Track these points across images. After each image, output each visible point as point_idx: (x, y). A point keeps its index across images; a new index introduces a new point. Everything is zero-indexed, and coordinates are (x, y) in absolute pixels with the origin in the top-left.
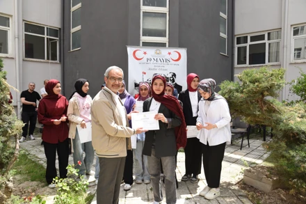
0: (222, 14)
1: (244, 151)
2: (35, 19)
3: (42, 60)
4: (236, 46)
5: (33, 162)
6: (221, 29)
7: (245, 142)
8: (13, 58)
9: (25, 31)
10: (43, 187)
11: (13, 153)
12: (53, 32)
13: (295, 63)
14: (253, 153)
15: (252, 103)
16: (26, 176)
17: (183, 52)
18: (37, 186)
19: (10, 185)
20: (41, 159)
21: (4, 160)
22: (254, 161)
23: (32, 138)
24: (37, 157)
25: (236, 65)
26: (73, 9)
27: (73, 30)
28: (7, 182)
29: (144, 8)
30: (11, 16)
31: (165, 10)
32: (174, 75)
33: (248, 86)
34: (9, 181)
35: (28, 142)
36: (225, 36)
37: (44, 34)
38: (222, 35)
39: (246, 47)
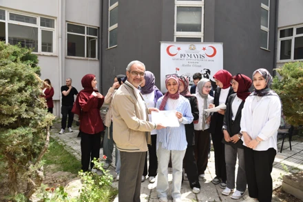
0: (263, 6)
1: (285, 154)
2: (77, 19)
3: (82, 58)
4: (279, 40)
5: (68, 153)
6: (263, 21)
7: (287, 144)
8: (56, 56)
9: (68, 31)
10: (73, 177)
11: (43, 145)
12: (93, 31)
14: (295, 157)
15: (294, 101)
16: (59, 166)
17: (219, 47)
18: (68, 176)
19: (41, 174)
20: (75, 151)
21: (36, 150)
22: (296, 165)
23: (70, 130)
24: (72, 149)
25: (278, 60)
26: (111, 8)
27: (110, 28)
28: (38, 171)
29: (179, 3)
30: (56, 18)
31: (200, 3)
32: (208, 71)
33: (290, 81)
34: (39, 170)
35: (66, 134)
36: (267, 29)
37: (84, 33)
38: (263, 28)
39: (291, 40)
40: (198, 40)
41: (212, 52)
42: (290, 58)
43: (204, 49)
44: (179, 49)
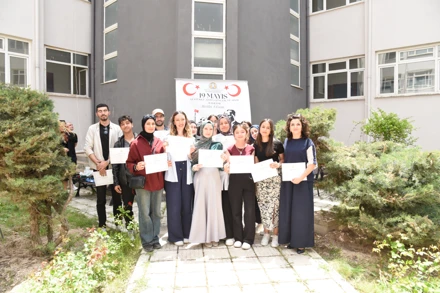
0: (292, 37)
3: (67, 95)
4: (312, 76)
6: (293, 54)
9: (47, 58)
12: (83, 59)
13: (381, 98)
17: (244, 85)
25: (312, 99)
26: (106, 30)
27: (107, 57)
29: (196, 34)
30: (31, 40)
31: (221, 35)
32: (233, 112)
36: (298, 64)
37: (70, 62)
38: (293, 62)
39: (323, 77)
40: (218, 77)
41: (235, 91)
42: (323, 97)
43: (227, 88)
44: (197, 87)
